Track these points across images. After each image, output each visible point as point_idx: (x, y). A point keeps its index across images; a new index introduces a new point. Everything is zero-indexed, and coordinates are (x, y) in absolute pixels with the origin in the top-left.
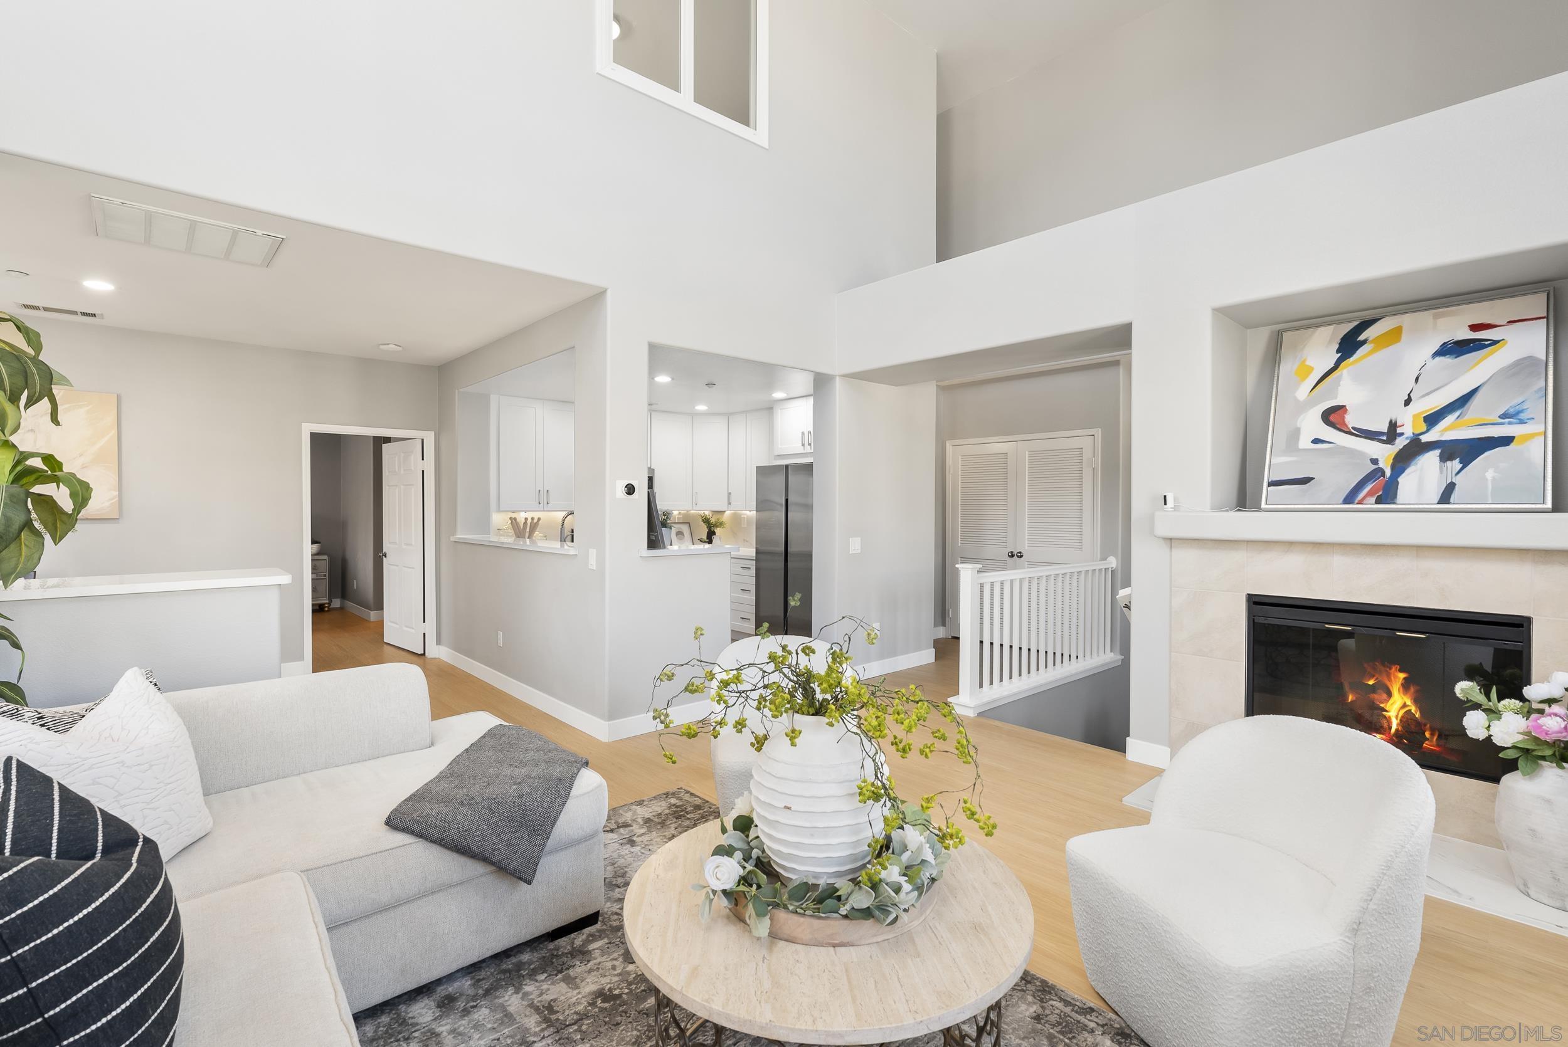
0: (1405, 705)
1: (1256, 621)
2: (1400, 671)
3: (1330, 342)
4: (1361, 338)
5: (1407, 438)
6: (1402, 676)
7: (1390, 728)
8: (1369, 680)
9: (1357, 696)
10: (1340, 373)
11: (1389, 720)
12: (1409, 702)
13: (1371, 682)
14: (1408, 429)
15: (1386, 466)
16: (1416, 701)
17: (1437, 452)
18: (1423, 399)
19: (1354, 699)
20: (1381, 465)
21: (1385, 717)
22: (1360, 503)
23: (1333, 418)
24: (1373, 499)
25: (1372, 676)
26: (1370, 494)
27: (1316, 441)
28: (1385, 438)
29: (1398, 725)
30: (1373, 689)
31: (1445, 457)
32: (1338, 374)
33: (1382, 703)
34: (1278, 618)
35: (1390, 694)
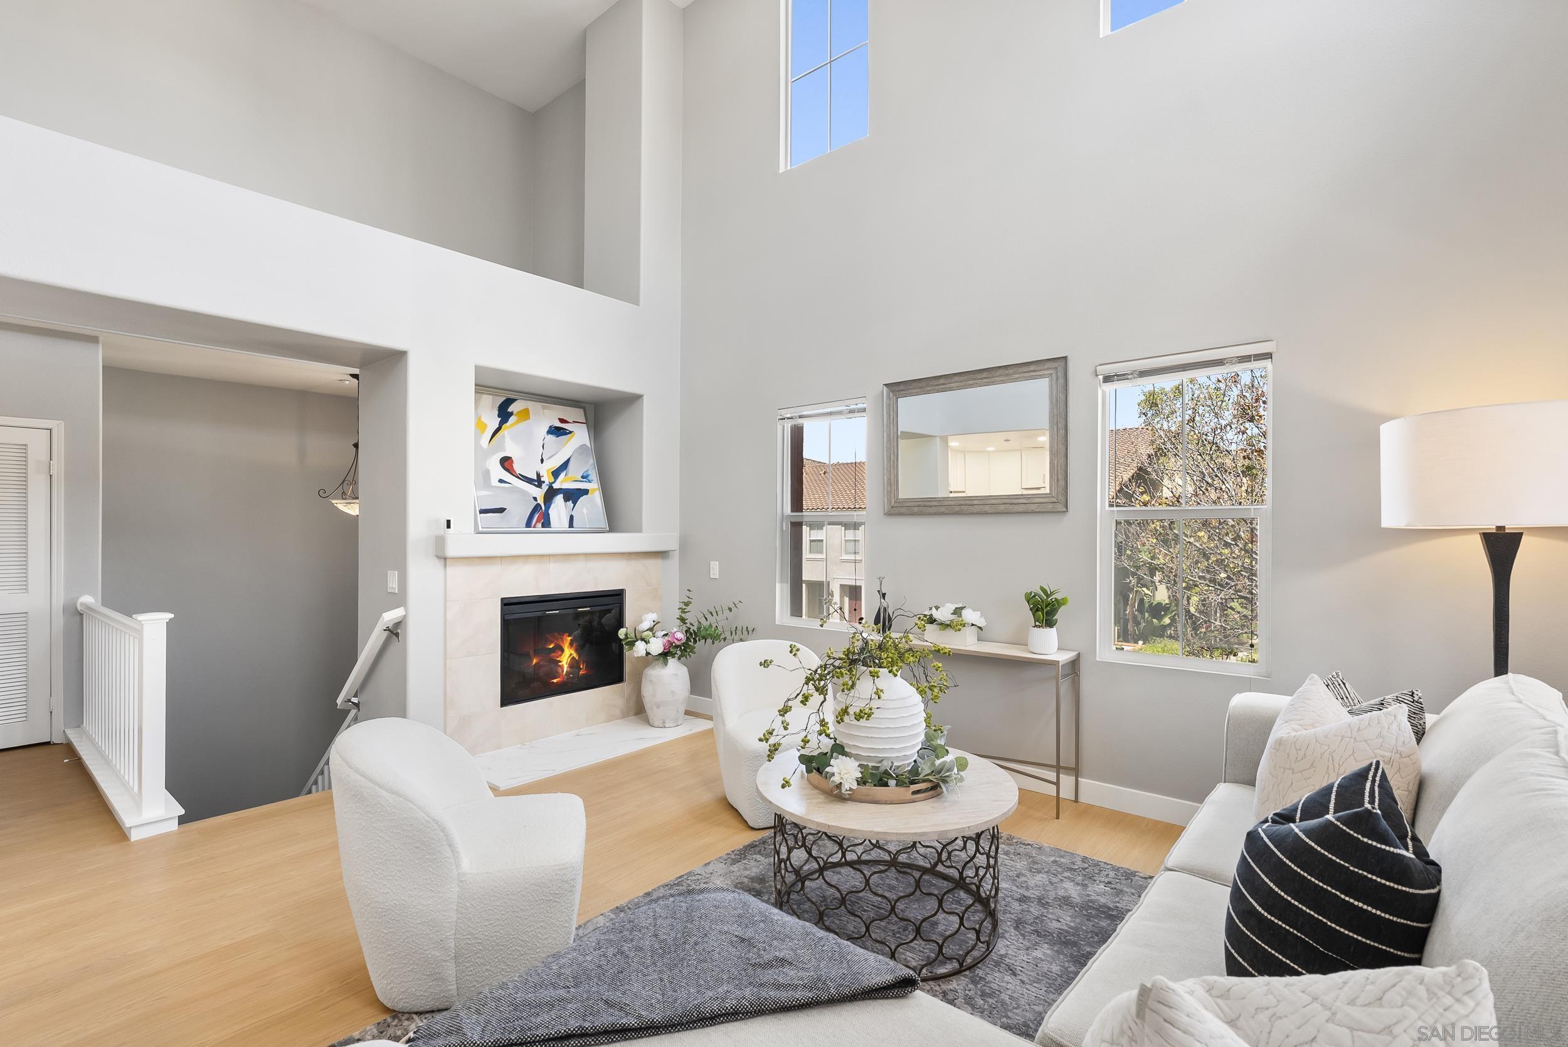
0: (571, 655)
1: (505, 618)
2: (569, 636)
3: (493, 407)
4: (510, 410)
5: (547, 485)
6: (569, 639)
7: (563, 671)
8: (550, 645)
9: (540, 658)
10: (503, 433)
11: (562, 667)
12: (573, 652)
13: (551, 647)
14: (547, 478)
15: (541, 501)
16: (576, 651)
17: (562, 495)
18: (550, 460)
19: (538, 661)
20: (539, 502)
21: (560, 666)
22: (534, 527)
23: (506, 464)
24: (540, 525)
25: (552, 642)
26: (538, 521)
27: (501, 481)
28: (536, 484)
29: (567, 667)
30: (553, 650)
31: (566, 499)
32: (501, 434)
33: (558, 657)
34: (519, 613)
35: (563, 651)
